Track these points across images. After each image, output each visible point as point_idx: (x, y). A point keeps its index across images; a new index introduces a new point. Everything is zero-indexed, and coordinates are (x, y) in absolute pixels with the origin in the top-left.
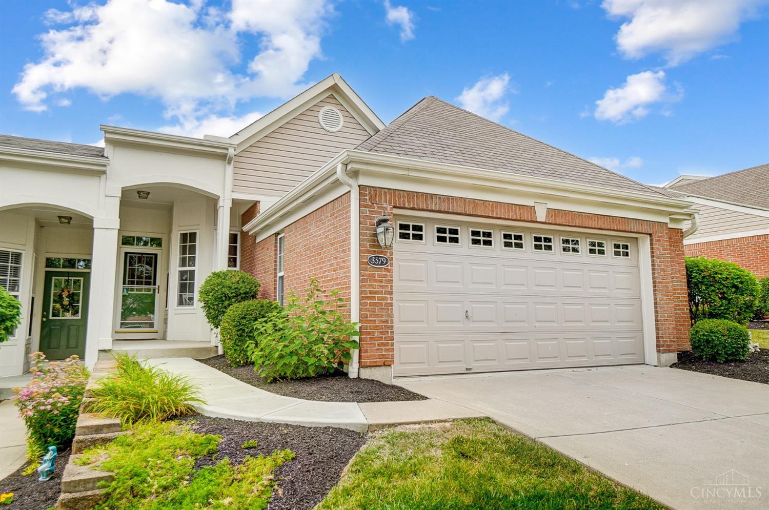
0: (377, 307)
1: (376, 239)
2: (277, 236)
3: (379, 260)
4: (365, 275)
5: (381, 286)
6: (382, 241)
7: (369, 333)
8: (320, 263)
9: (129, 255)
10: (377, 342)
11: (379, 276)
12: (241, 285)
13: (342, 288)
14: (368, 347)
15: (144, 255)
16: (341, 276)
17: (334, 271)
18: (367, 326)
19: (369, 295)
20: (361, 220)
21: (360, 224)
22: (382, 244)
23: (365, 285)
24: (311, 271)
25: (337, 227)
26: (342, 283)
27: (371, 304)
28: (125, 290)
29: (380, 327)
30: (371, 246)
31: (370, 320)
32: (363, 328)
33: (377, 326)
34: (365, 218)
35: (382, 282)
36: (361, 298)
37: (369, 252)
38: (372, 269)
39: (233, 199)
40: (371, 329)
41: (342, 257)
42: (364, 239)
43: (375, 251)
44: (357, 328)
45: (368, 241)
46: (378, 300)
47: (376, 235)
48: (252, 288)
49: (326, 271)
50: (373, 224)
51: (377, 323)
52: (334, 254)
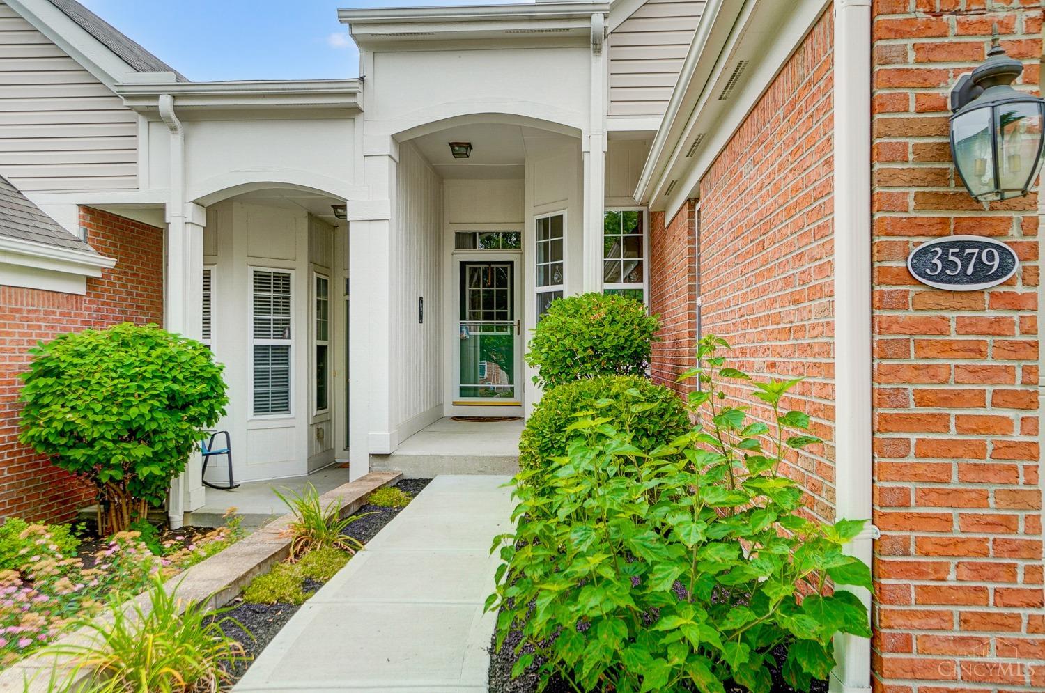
0: (954, 462)
1: (952, 166)
2: (694, 207)
3: (966, 259)
4: (895, 328)
5: (973, 371)
6: (981, 175)
7: (918, 571)
8: (762, 276)
9: (468, 267)
10: (955, 609)
11: (963, 326)
12: (607, 329)
13: (815, 364)
14: (911, 627)
15: (492, 266)
16: (813, 321)
17: (795, 302)
18: (907, 539)
19: (913, 409)
20: (878, 93)
21: (872, 111)
22: (980, 183)
23: (895, 371)
24: (744, 298)
25: (800, 147)
26: (816, 349)
27: (924, 449)
28: (464, 329)
29: (973, 547)
30: (923, 201)
31: (920, 516)
32: (887, 547)
33: (956, 542)
34: (896, 82)
35: (979, 352)
36: (880, 424)
37: (916, 227)
38: (931, 300)
39: (609, 133)
40: (927, 555)
41: (816, 253)
42: (892, 175)
43: (944, 222)
44: (858, 548)
45: (911, 183)
46: (961, 430)
47: (947, 152)
48: (634, 337)
49: (775, 300)
50: (936, 104)
51: (956, 526)
52: (791, 244)
